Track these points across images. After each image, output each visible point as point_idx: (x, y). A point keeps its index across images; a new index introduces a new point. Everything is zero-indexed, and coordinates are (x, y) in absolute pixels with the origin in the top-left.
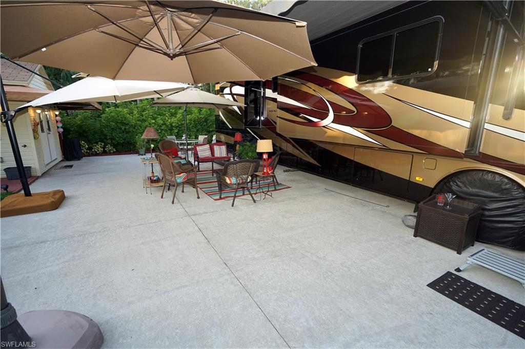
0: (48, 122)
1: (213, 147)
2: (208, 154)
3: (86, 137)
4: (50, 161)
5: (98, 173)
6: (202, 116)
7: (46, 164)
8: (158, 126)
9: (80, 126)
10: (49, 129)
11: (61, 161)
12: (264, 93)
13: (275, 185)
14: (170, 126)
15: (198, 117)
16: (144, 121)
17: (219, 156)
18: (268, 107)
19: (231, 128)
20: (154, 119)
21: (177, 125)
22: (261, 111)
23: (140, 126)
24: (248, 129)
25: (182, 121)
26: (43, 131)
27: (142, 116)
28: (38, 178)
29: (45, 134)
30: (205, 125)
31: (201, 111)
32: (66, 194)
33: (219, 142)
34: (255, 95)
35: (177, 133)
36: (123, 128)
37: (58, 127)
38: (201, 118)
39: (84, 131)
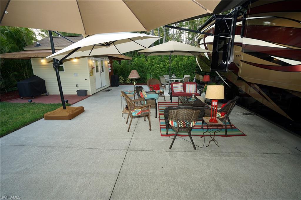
0: (102, 67)
1: (186, 85)
2: (181, 90)
3: (124, 74)
4: (101, 87)
5: (115, 96)
6: (189, 62)
7: (97, 88)
8: (160, 69)
9: (122, 69)
10: (103, 70)
11: (109, 87)
12: (233, 40)
13: (226, 128)
14: (168, 69)
15: (186, 63)
16: (153, 65)
17: (189, 92)
18: (236, 52)
19: (202, 70)
20: (159, 64)
21: (172, 68)
22: (229, 56)
23: (151, 69)
24: (216, 72)
25: (176, 65)
26: (97, 71)
27: (152, 62)
28: (90, 96)
29: (99, 73)
30: (191, 68)
31: (189, 58)
32: (85, 109)
33: (191, 82)
34: (225, 42)
35: (172, 73)
36: (141, 69)
37: (109, 69)
38: (188, 63)
39: (123, 71)
